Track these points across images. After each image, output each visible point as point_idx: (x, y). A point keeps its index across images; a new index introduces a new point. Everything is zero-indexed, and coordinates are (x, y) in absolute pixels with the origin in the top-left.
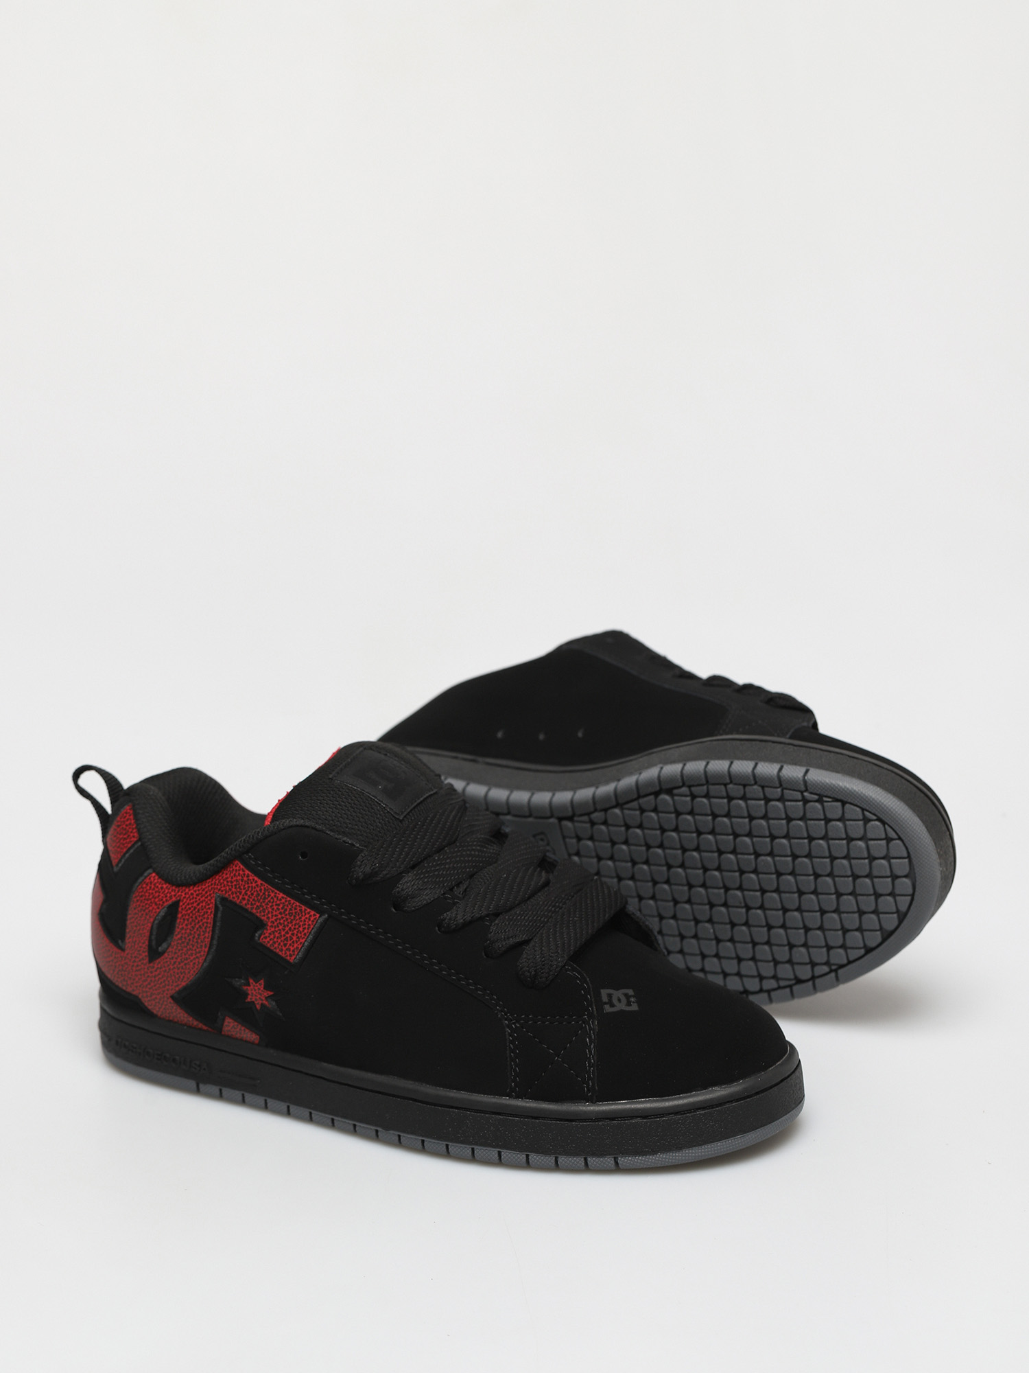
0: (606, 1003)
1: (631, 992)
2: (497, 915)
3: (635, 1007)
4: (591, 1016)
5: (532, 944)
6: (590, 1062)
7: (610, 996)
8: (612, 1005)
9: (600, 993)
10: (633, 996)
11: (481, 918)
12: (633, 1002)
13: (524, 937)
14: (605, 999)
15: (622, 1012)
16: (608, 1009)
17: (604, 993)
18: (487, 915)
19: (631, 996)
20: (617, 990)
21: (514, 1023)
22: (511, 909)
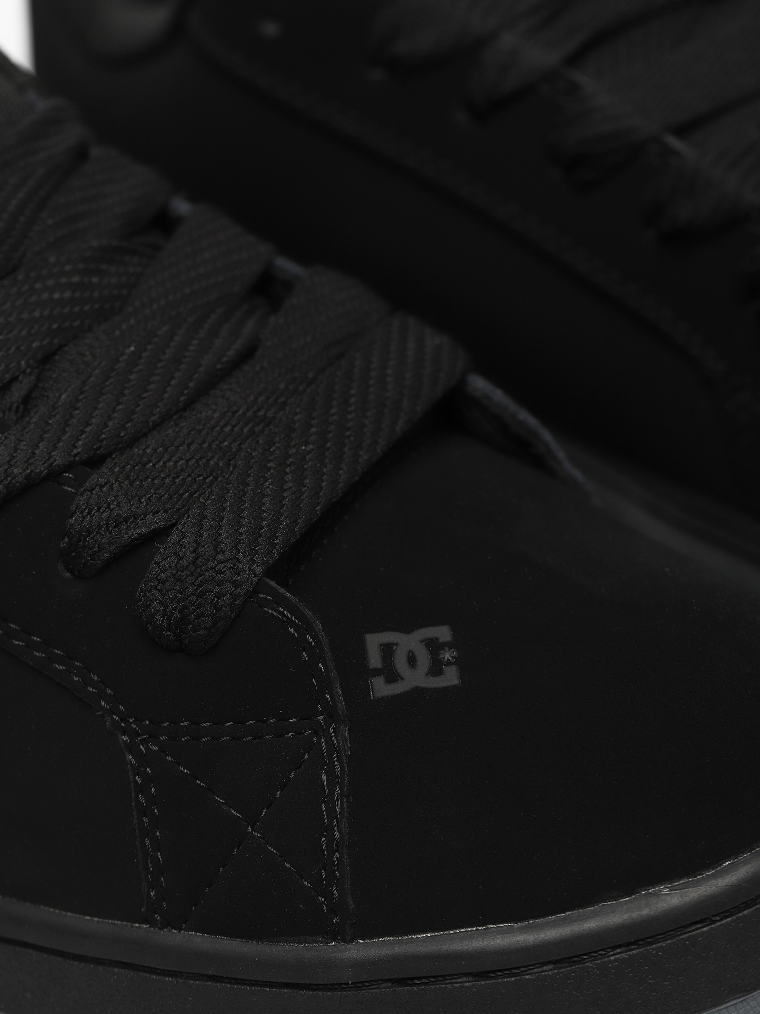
0: (376, 672)
1: (443, 633)
2: (95, 462)
3: (450, 678)
4: (331, 716)
5: (174, 537)
6: (331, 839)
7: (388, 650)
8: (392, 677)
9: (362, 645)
10: (449, 645)
11: (54, 475)
12: (449, 663)
13: (158, 521)
14: (375, 660)
15: (418, 692)
16: (381, 688)
17: (374, 642)
18: (69, 467)
19: (443, 646)
20: (408, 630)
21: (143, 742)
22: (135, 440)
